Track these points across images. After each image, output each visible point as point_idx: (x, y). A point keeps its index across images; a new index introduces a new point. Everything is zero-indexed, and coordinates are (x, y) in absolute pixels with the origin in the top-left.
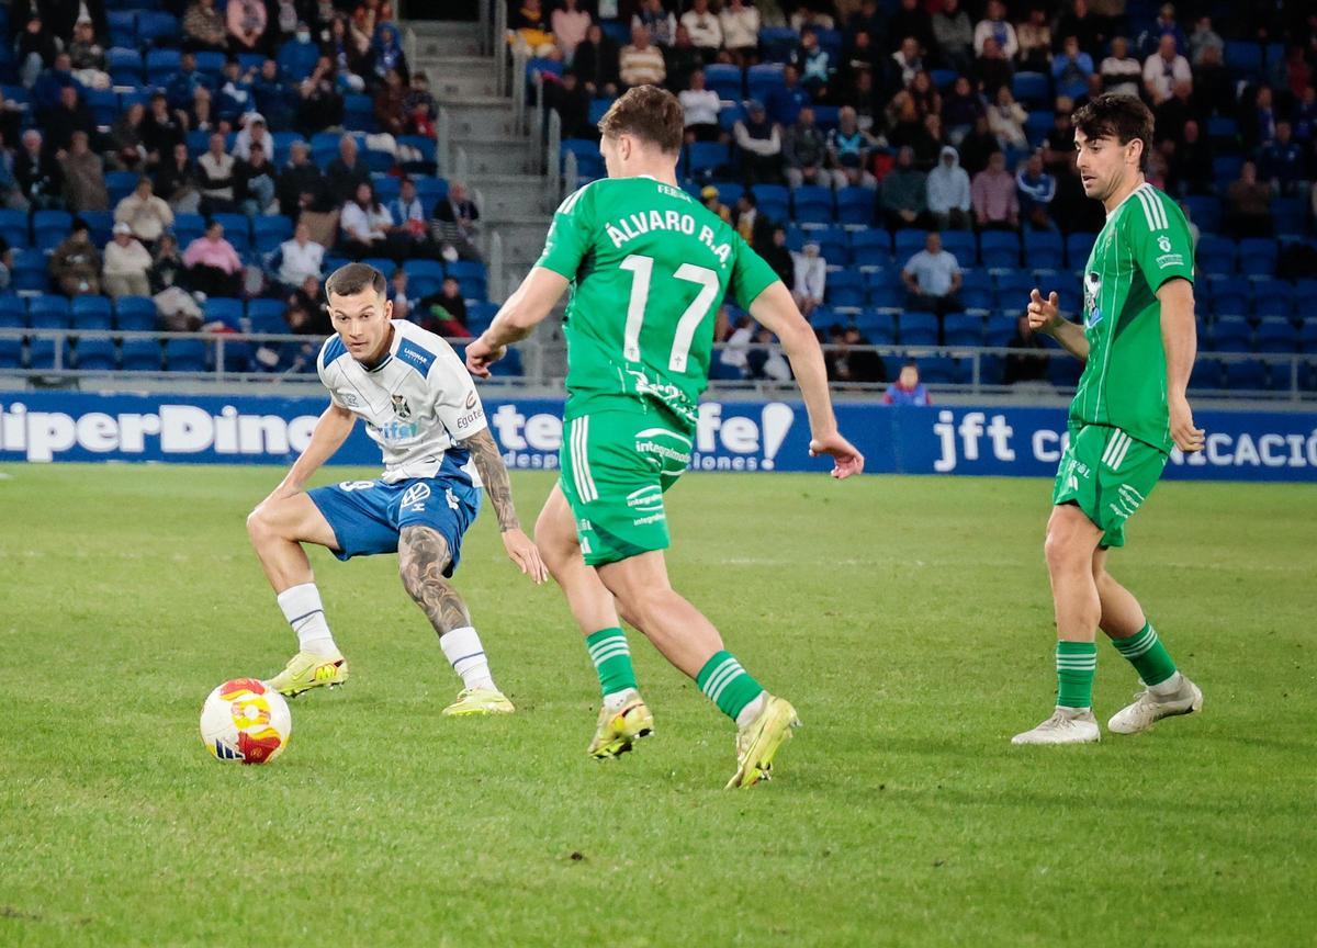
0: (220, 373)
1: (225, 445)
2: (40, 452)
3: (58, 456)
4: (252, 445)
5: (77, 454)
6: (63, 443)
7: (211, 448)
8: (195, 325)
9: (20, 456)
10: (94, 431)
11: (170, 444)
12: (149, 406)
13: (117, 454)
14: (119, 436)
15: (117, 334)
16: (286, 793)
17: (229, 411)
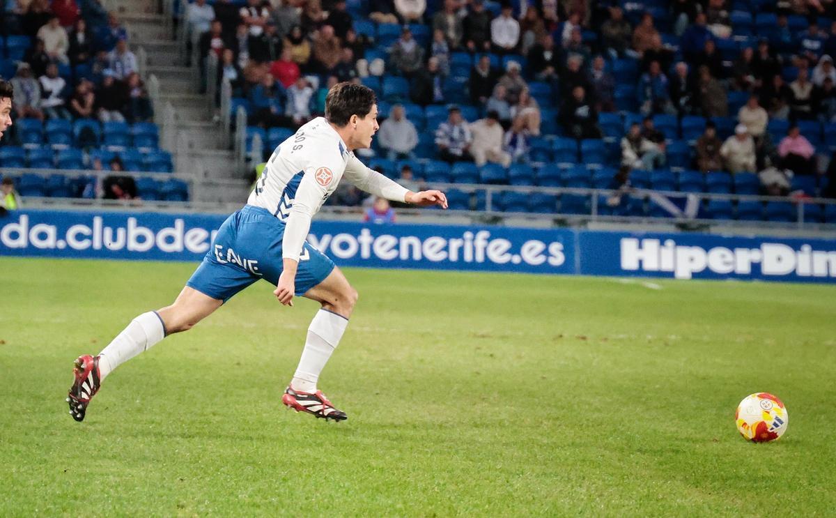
0: (801, 223)
1: (803, 270)
2: (683, 272)
3: (696, 275)
4: (820, 271)
5: (707, 274)
6: (699, 266)
7: (794, 272)
8: (784, 192)
9: (670, 275)
10: (719, 259)
11: (767, 269)
12: (754, 244)
13: (733, 275)
14: (734, 263)
15: (734, 197)
16: (827, 494)
17: (806, 248)
